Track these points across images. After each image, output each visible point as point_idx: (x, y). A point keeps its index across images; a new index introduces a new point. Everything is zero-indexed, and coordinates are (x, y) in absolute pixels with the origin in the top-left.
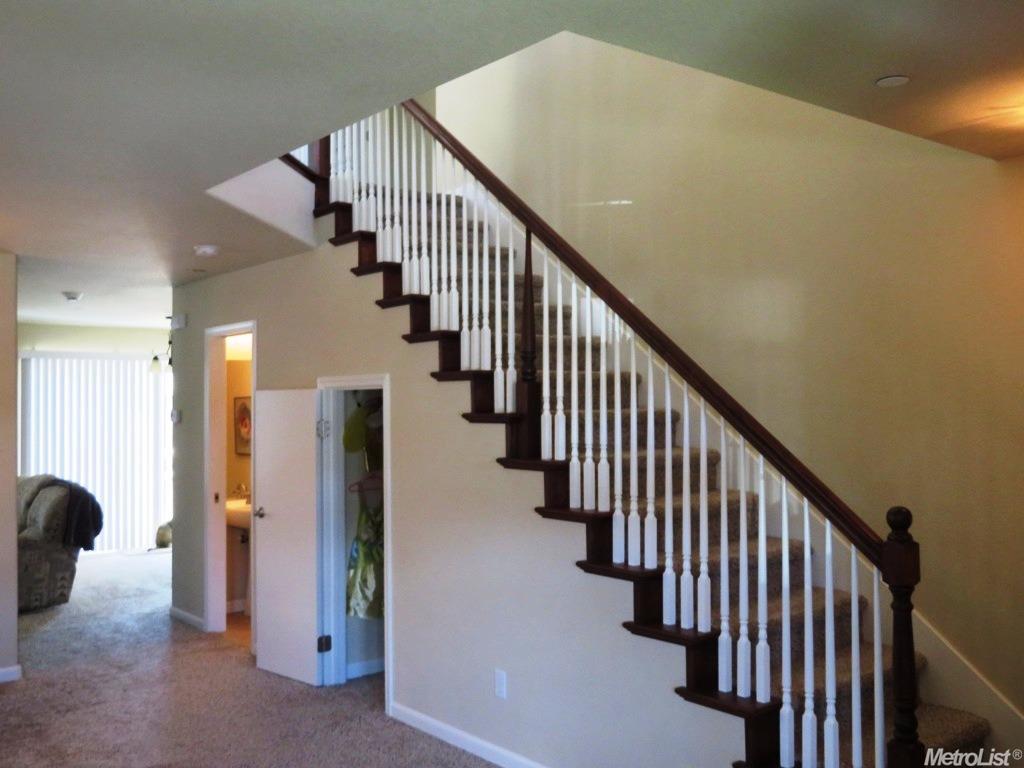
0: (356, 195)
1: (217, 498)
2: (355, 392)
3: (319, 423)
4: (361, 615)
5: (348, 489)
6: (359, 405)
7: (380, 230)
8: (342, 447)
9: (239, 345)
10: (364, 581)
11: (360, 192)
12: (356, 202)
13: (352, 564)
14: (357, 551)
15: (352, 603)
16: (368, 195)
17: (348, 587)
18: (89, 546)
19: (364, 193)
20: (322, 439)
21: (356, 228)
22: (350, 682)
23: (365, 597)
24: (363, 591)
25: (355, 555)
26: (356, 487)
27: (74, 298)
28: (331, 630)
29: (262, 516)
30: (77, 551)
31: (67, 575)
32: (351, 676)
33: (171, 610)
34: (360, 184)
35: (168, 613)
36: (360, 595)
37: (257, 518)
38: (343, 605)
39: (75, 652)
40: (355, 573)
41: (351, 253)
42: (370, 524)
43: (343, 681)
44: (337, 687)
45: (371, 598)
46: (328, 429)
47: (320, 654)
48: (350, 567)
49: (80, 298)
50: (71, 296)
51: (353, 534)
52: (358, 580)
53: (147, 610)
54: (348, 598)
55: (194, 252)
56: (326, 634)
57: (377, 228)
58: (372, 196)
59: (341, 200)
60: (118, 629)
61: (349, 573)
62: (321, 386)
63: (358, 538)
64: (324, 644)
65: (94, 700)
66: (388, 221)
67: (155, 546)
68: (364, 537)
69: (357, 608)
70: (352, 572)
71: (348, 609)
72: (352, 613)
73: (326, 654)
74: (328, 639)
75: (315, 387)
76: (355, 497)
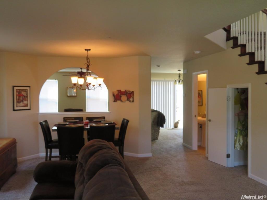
0: (239, 34)
1: (195, 116)
2: (237, 89)
3: (227, 97)
4: (239, 149)
5: (235, 115)
6: (238, 92)
7: (247, 43)
8: (233, 104)
9: (203, 77)
10: (239, 140)
11: (240, 34)
12: (239, 36)
13: (236, 135)
14: (237, 132)
15: (236, 146)
16: (243, 34)
17: (235, 141)
18: (163, 127)
19: (242, 33)
20: (228, 101)
21: (239, 43)
22: (235, 167)
23: (240, 145)
24: (239, 143)
25: (237, 133)
26: (237, 115)
27: (159, 66)
28: (230, 153)
29: (210, 121)
30: (160, 128)
31: (158, 133)
32: (235, 165)
33: (183, 144)
34: (241, 31)
35: (182, 144)
36: (238, 144)
37: (209, 122)
38: (234, 146)
39: (163, 151)
40: (237, 138)
41: (238, 50)
42: (241, 125)
43: (233, 166)
44: (232, 168)
45: (241, 145)
46: (230, 99)
47: (227, 158)
48: (235, 136)
49: (160, 66)
50: (158, 66)
51: (236, 127)
52: (238, 139)
53: (176, 143)
54: (235, 144)
55: (194, 53)
56: (229, 153)
57: (246, 43)
58: (245, 34)
59: (234, 36)
60: (171, 147)
61: (235, 138)
62: (228, 87)
63: (237, 128)
64: (228, 156)
65: (170, 163)
66: (250, 41)
67: (174, 128)
68: (239, 128)
69: (237, 147)
70: (236, 137)
71: (235, 147)
72: (236, 148)
73: (229, 158)
74: (229, 155)
75: (226, 87)
76: (237, 117)
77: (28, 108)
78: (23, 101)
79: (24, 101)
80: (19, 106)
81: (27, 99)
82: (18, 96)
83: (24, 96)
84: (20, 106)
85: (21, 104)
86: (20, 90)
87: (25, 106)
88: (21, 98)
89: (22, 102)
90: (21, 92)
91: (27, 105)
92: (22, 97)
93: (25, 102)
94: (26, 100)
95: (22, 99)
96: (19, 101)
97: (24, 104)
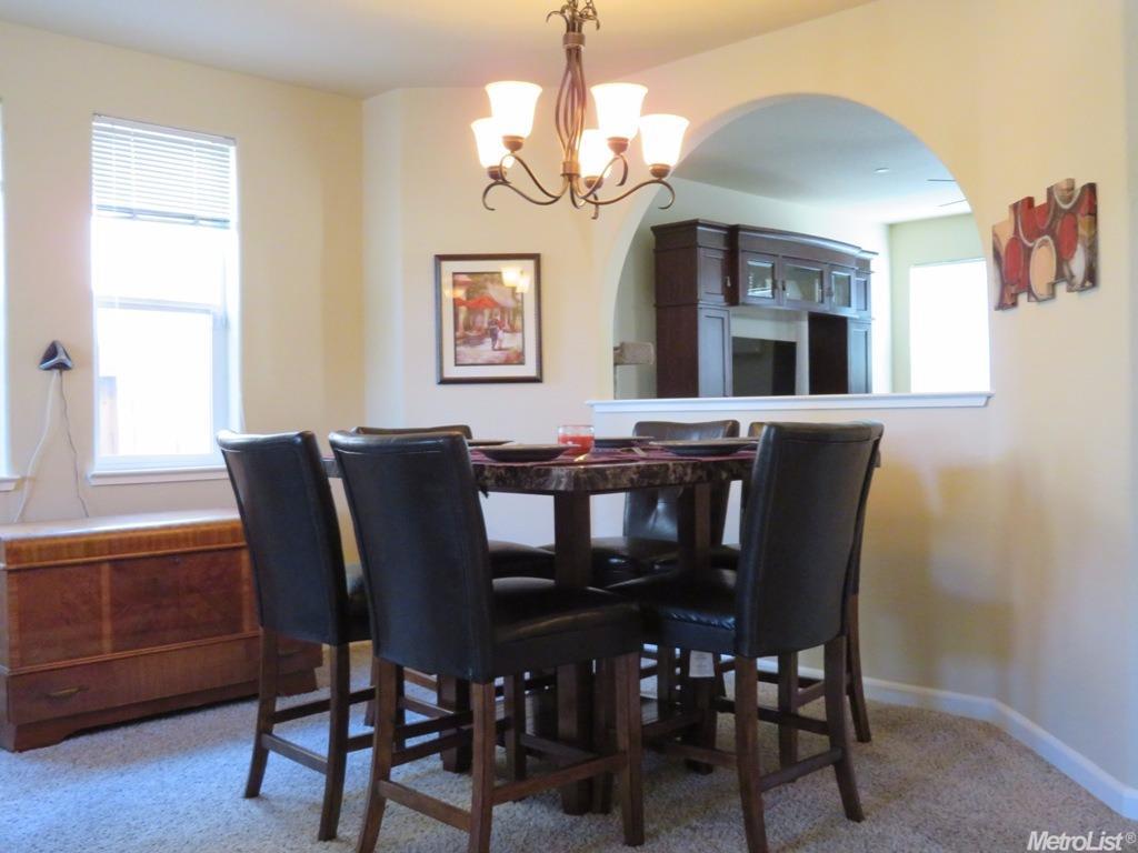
77: (529, 369)
78: (494, 337)
79: (500, 334)
80: (471, 361)
81: (518, 323)
82: (463, 310)
83: (503, 310)
84: (479, 361)
85: (486, 349)
86: (481, 279)
87: (507, 362)
88: (483, 320)
89: (489, 340)
90: (485, 288)
91: (519, 359)
92: (487, 312)
93: (508, 341)
94: (513, 330)
95: (490, 324)
96: (473, 334)
97: (500, 349)
